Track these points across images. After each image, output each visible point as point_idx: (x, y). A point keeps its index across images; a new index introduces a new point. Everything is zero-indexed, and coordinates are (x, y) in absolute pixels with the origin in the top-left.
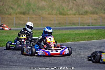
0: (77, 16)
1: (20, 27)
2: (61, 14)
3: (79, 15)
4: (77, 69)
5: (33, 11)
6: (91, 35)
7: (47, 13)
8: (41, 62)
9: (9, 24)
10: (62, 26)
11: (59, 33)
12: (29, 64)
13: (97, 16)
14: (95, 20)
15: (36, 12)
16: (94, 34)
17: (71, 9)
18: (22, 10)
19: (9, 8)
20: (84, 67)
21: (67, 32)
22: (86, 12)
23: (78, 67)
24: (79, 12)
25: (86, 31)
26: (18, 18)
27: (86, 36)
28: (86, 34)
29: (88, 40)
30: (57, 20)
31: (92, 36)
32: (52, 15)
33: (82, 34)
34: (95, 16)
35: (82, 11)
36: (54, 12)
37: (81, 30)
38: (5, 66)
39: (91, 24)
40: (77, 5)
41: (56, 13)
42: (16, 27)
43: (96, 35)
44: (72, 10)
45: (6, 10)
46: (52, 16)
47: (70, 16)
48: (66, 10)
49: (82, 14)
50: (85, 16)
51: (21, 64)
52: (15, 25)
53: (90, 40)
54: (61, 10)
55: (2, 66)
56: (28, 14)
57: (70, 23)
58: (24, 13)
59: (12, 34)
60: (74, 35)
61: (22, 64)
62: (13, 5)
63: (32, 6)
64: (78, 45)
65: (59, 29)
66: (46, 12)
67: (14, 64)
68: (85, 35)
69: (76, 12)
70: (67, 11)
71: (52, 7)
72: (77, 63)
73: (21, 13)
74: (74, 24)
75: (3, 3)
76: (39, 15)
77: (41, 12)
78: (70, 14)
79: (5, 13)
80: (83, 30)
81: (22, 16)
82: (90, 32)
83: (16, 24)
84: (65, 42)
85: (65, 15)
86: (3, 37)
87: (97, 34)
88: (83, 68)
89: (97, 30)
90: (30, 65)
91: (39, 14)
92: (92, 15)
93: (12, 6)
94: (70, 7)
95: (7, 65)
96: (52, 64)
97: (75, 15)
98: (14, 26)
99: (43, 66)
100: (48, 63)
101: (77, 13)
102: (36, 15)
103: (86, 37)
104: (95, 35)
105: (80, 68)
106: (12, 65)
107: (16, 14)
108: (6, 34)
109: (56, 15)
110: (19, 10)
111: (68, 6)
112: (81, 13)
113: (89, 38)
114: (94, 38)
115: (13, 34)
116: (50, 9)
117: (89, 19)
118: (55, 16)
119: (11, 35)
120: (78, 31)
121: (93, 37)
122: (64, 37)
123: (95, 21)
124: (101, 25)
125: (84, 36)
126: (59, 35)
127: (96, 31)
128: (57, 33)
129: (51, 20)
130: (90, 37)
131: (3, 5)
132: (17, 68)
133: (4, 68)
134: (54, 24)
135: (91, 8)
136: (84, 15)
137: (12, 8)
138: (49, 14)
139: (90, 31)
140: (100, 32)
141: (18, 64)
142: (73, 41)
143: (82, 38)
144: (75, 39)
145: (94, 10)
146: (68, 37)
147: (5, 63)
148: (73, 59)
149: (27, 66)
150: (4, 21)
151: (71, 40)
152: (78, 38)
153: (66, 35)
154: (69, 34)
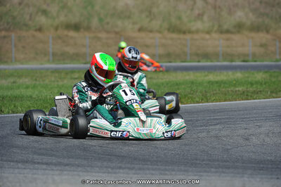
0: (215, 35)
1: (64, 63)
2: (173, 29)
3: (221, 32)
5: (101, 20)
6: (249, 86)
7: (137, 27)
8: (116, 156)
9: (36, 53)
10: (175, 62)
11: (167, 80)
12: (85, 159)
13: (269, 37)
14: (262, 45)
15: (108, 23)
16: (257, 83)
17: (200, 16)
18: (74, 19)
19: (37, 12)
21: (187, 78)
22: (239, 27)
23: (213, 170)
24: (220, 26)
25: (239, 75)
26: (60, 38)
27: (237, 89)
28: (238, 83)
29: (243, 100)
30: (163, 45)
31: (251, 89)
32: (151, 31)
33: (225, 83)
34: (262, 37)
35: (229, 22)
36: (156, 24)
37: (225, 73)
38: (20, 165)
39: (250, 58)
40: (215, 7)
41: (161, 27)
42: (53, 61)
43: (264, 86)
44: (202, 21)
45: (28, 17)
46: (151, 35)
47: (196, 36)
48: (185, 19)
49: (228, 32)
50: (237, 37)
51: (62, 161)
52: (51, 58)
53: (248, 99)
54: (173, 20)
55: (12, 164)
56: (88, 28)
57: (197, 55)
58: (76, 27)
59: (43, 81)
60: (205, 84)
61: (66, 161)
62: (48, 5)
63: (97, 8)
64: (214, 111)
65: (168, 70)
66: (134, 23)
67: (44, 161)
68: (235, 86)
69: (213, 26)
70: (190, 21)
71: (150, 12)
72: (210, 160)
73: (69, 27)
74: (206, 56)
76: (117, 33)
77: (119, 23)
78: (197, 31)
79: (26, 25)
80: (230, 73)
81: (72, 33)
82: (248, 77)
83: (53, 55)
85: (184, 33)
86: (19, 88)
87: (265, 84)
89: (266, 72)
90: (85, 162)
91: (117, 30)
92: (253, 34)
93: (45, 7)
94: (197, 12)
95: (27, 162)
96: (144, 160)
97: (208, 33)
98: (49, 61)
99: (119, 165)
100: (135, 159)
101: (215, 28)
102: (108, 32)
103: (236, 91)
104: (259, 87)
105: (216, 172)
106: (38, 163)
107: (56, 28)
108: (27, 80)
109: (160, 32)
110: (62, 18)
111: (192, 10)
112: (225, 27)
113: (246, 93)
114: (258, 94)
115: (47, 81)
116: (143, 16)
117: (247, 44)
118: (158, 35)
119: (42, 83)
120: (217, 76)
121: (254, 92)
122: (178, 89)
123: (262, 50)
124: (277, 61)
125: (232, 88)
126: (167, 84)
127: (264, 76)
128: (160, 81)
129: (147, 46)
130: (248, 92)
131: (20, 4)
132: (53, 170)
133: (16, 171)
134: (155, 55)
136: (232, 33)
137: (45, 12)
138: (140, 30)
139: (247, 75)
140: (273, 80)
141: (54, 160)
142: (202, 101)
143: (226, 94)
144: (208, 95)
145: (260, 20)
146: (188, 90)
147: (21, 157)
148: (201, 147)
149: (78, 166)
150: (23, 47)
151: (197, 99)
152: (215, 92)
153: (183, 86)
154: (192, 83)
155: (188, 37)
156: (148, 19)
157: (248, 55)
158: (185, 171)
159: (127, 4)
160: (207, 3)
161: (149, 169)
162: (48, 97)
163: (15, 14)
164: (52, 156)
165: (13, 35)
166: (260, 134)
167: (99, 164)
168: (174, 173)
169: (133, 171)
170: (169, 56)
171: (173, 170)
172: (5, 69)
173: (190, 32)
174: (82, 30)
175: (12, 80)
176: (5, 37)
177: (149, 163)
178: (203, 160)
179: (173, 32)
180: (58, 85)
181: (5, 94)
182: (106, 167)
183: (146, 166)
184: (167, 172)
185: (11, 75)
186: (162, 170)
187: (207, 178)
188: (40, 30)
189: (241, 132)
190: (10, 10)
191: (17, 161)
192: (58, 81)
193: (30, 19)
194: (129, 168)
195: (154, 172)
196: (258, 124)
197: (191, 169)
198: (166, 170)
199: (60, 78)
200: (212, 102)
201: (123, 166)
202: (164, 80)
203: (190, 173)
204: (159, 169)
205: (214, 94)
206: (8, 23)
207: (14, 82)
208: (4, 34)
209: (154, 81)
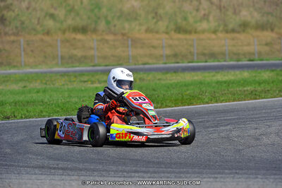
0: (221, 35)
2: (179, 30)
3: (227, 32)
4: (223, 176)
5: (108, 23)
6: (257, 84)
7: (144, 28)
8: (130, 159)
9: (45, 57)
10: (183, 63)
11: (176, 81)
12: (100, 163)
13: (274, 35)
14: (267, 44)
15: (115, 26)
16: (265, 82)
17: (205, 17)
18: (79, 22)
19: (45, 17)
20: (241, 172)
21: (196, 78)
22: (244, 26)
23: (226, 171)
24: (225, 25)
25: (246, 74)
26: (67, 41)
27: (245, 89)
28: (245, 82)
29: (251, 99)
30: (170, 46)
31: (259, 88)
32: (157, 32)
33: (233, 83)
34: (268, 35)
35: (233, 21)
36: (162, 25)
37: (233, 73)
38: (37, 171)
39: (256, 58)
40: (220, 8)
41: (167, 27)
42: (62, 65)
43: (272, 85)
44: (208, 20)
45: (36, 22)
46: (158, 36)
47: (202, 36)
48: (191, 20)
49: (233, 31)
50: (242, 36)
51: (77, 166)
52: (60, 61)
53: (256, 99)
54: (179, 21)
55: (29, 169)
56: (95, 31)
57: (204, 54)
58: (84, 30)
59: (53, 84)
60: (214, 85)
61: (81, 166)
62: (55, 9)
63: (104, 10)
64: (225, 112)
65: (175, 70)
66: (140, 25)
67: (60, 166)
68: (243, 85)
69: (219, 26)
70: (196, 22)
71: (156, 13)
72: (222, 162)
73: (76, 30)
74: (213, 56)
75: (29, 3)
76: (123, 35)
77: (127, 25)
78: (203, 31)
79: (34, 30)
80: (238, 72)
81: (79, 36)
82: (255, 76)
83: (62, 58)
84: (191, 104)
85: (190, 32)
86: (30, 92)
87: (273, 82)
89: (273, 71)
90: (101, 167)
91: (124, 32)
92: (258, 33)
93: (52, 11)
94: (203, 12)
95: (43, 167)
96: (158, 163)
97: (215, 32)
98: (57, 64)
99: (134, 169)
100: (149, 162)
101: (221, 28)
102: (115, 34)
103: (245, 91)
104: (267, 86)
105: (231, 174)
106: (54, 168)
107: (64, 32)
108: (37, 85)
109: (167, 33)
110: (70, 22)
111: (197, 10)
112: (230, 26)
113: (254, 93)
114: (266, 93)
115: (57, 85)
116: (150, 17)
117: (252, 43)
118: (165, 36)
119: (52, 86)
120: (224, 76)
121: (261, 92)
122: (188, 90)
123: (267, 48)
125: (241, 88)
126: (176, 85)
127: (270, 75)
128: (169, 82)
129: (154, 47)
130: (256, 91)
131: (28, 9)
132: (69, 175)
133: (34, 177)
134: (162, 56)
135: (256, 14)
136: (239, 32)
137: (52, 16)
138: (147, 31)
139: (254, 75)
140: (280, 78)
141: (70, 165)
142: (211, 101)
143: (234, 94)
144: (217, 95)
145: (265, 19)
147: (36, 163)
148: (213, 149)
149: (94, 171)
150: (32, 51)
151: (207, 100)
152: (223, 92)
153: (192, 87)
154: (201, 83)
155: (194, 36)
156: (155, 20)
157: (254, 54)
158: (199, 173)
159: (133, 6)
160: (212, 3)
162: (60, 101)
163: (24, 19)
164: (67, 161)
165: (22, 39)
166: (271, 133)
167: (114, 168)
168: (189, 175)
169: (149, 175)
170: (176, 57)
171: (188, 173)
172: (15, 74)
173: (196, 32)
174: (89, 33)
175: (22, 84)
176: (13, 42)
177: (163, 166)
179: (179, 32)
180: (68, 89)
181: (17, 99)
182: (121, 171)
184: (182, 175)
185: (22, 80)
186: (177, 173)
187: (222, 180)
189: (252, 132)
190: (18, 15)
191: (33, 167)
192: (67, 85)
193: (38, 23)
194: (144, 172)
195: (169, 175)
196: (268, 124)
197: (205, 171)
198: (181, 173)
199: (70, 82)
200: (221, 102)
202: (173, 81)
203: (204, 176)
204: (174, 172)
205: (222, 94)
206: (16, 28)
207: (25, 87)
208: (12, 38)
209: (163, 82)
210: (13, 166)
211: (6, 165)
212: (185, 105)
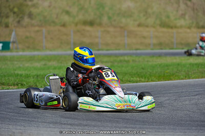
0: (194, 30)
2: (164, 25)
3: (199, 28)
4: (191, 131)
5: (109, 18)
7: (137, 23)
9: (62, 43)
10: (165, 49)
11: (160, 63)
12: (99, 121)
15: (115, 20)
17: (183, 16)
18: (89, 18)
19: (62, 13)
21: (174, 61)
24: (197, 23)
26: (78, 31)
30: (156, 37)
32: (147, 26)
33: (202, 65)
35: (204, 20)
36: (151, 21)
38: (51, 125)
40: (193, 10)
41: (154, 23)
44: (185, 19)
45: (55, 16)
46: (147, 29)
47: (180, 30)
48: (172, 18)
49: (203, 27)
52: (72, 46)
54: (164, 18)
55: (45, 124)
56: (100, 24)
57: (182, 44)
58: (91, 23)
60: (188, 66)
61: (85, 123)
62: (70, 7)
63: (107, 9)
65: (160, 55)
67: (69, 122)
69: (193, 23)
70: (176, 19)
71: (146, 12)
72: (191, 121)
73: (85, 23)
74: (188, 45)
75: (51, 3)
76: (121, 27)
77: (123, 20)
78: (181, 27)
79: (54, 22)
81: (88, 28)
83: (74, 44)
84: (171, 79)
85: (172, 28)
86: (48, 68)
88: (202, 130)
90: (99, 123)
91: (122, 25)
93: (68, 9)
94: (180, 12)
95: (56, 123)
96: (143, 122)
97: (189, 28)
98: (70, 49)
99: (125, 125)
100: (137, 121)
101: (194, 25)
102: (115, 27)
106: (65, 124)
107: (76, 24)
108: (54, 63)
109: (154, 27)
110: (81, 17)
111: (177, 11)
112: (201, 24)
115: (69, 64)
116: (142, 15)
118: (152, 30)
119: (65, 65)
120: (196, 60)
122: (168, 69)
126: (160, 65)
128: (154, 63)
129: (144, 37)
131: (49, 6)
133: (49, 129)
134: (149, 44)
137: (67, 13)
138: (139, 25)
141: (76, 122)
142: (185, 78)
143: (202, 73)
144: (190, 73)
146: (175, 70)
147: (51, 120)
148: (185, 112)
149: (94, 126)
150: (52, 38)
151: (182, 77)
152: (195, 71)
153: (172, 67)
154: (178, 64)
155: (174, 31)
156: (145, 18)
158: (173, 129)
159: (129, 7)
160: (188, 6)
161: (147, 128)
163: (46, 14)
164: (74, 119)
165: (44, 30)
168: (165, 130)
170: (161, 45)
172: (38, 55)
173: (176, 27)
174: (95, 25)
175: (43, 63)
176: (38, 31)
177: (147, 124)
178: (187, 121)
179: (164, 27)
181: (39, 73)
183: (145, 126)
184: (160, 130)
185: (43, 59)
187: (190, 134)
188: (64, 25)
190: (42, 12)
191: (48, 123)
193: (57, 18)
195: (151, 130)
197: (178, 128)
200: (193, 78)
201: (128, 126)
203: (177, 131)
204: (155, 128)
205: (194, 73)
206: (40, 21)
207: (45, 65)
208: (37, 28)
209: (150, 63)
210: (33, 121)
211: (29, 120)
212: (166, 81)
